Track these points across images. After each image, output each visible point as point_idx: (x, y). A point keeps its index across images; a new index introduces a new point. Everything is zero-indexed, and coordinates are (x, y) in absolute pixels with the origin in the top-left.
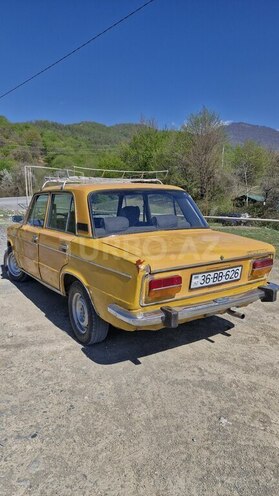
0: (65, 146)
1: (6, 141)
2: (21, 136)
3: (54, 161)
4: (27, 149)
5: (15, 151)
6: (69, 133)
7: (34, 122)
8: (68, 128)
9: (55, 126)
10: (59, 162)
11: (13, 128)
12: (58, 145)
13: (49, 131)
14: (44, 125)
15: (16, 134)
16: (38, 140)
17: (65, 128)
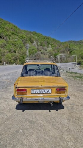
0: (76, 47)
1: (59, 47)
2: (63, 46)
3: (72, 52)
4: (64, 49)
5: (61, 50)
6: (78, 43)
7: (68, 41)
8: (78, 42)
9: (74, 42)
10: (74, 53)
11: (61, 43)
12: (74, 47)
13: (72, 43)
14: (71, 42)
15: (62, 45)
16: (68, 46)
17: (77, 42)
